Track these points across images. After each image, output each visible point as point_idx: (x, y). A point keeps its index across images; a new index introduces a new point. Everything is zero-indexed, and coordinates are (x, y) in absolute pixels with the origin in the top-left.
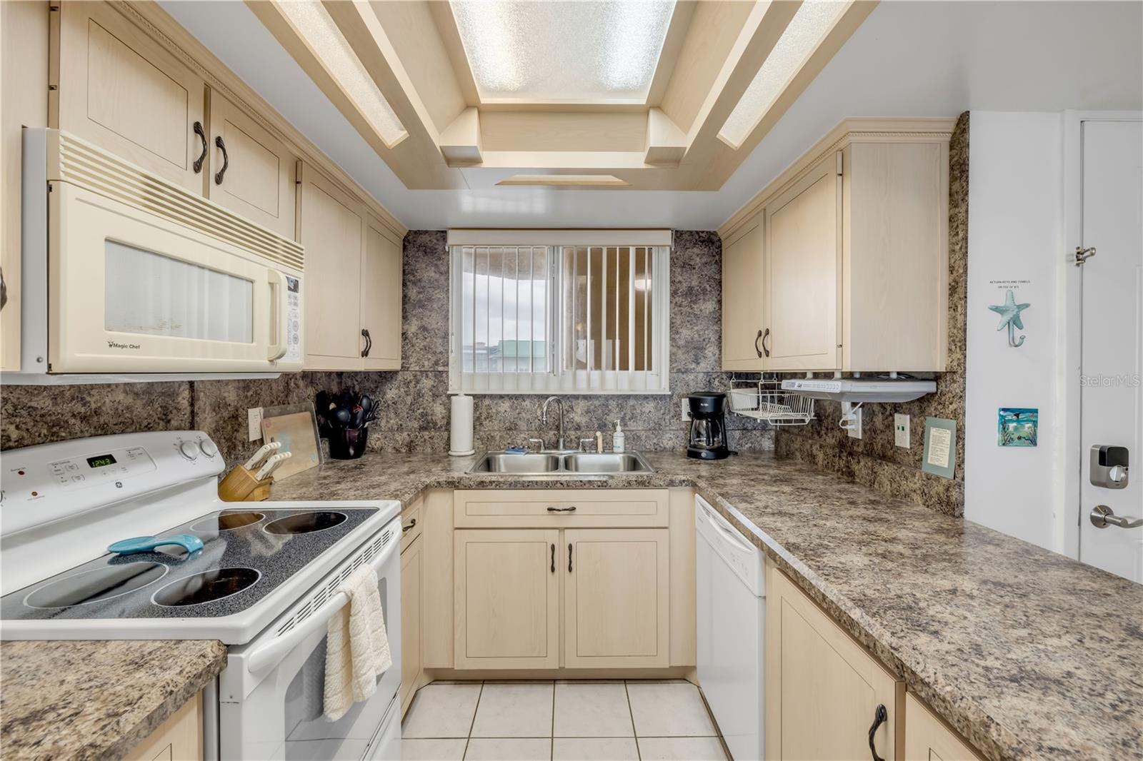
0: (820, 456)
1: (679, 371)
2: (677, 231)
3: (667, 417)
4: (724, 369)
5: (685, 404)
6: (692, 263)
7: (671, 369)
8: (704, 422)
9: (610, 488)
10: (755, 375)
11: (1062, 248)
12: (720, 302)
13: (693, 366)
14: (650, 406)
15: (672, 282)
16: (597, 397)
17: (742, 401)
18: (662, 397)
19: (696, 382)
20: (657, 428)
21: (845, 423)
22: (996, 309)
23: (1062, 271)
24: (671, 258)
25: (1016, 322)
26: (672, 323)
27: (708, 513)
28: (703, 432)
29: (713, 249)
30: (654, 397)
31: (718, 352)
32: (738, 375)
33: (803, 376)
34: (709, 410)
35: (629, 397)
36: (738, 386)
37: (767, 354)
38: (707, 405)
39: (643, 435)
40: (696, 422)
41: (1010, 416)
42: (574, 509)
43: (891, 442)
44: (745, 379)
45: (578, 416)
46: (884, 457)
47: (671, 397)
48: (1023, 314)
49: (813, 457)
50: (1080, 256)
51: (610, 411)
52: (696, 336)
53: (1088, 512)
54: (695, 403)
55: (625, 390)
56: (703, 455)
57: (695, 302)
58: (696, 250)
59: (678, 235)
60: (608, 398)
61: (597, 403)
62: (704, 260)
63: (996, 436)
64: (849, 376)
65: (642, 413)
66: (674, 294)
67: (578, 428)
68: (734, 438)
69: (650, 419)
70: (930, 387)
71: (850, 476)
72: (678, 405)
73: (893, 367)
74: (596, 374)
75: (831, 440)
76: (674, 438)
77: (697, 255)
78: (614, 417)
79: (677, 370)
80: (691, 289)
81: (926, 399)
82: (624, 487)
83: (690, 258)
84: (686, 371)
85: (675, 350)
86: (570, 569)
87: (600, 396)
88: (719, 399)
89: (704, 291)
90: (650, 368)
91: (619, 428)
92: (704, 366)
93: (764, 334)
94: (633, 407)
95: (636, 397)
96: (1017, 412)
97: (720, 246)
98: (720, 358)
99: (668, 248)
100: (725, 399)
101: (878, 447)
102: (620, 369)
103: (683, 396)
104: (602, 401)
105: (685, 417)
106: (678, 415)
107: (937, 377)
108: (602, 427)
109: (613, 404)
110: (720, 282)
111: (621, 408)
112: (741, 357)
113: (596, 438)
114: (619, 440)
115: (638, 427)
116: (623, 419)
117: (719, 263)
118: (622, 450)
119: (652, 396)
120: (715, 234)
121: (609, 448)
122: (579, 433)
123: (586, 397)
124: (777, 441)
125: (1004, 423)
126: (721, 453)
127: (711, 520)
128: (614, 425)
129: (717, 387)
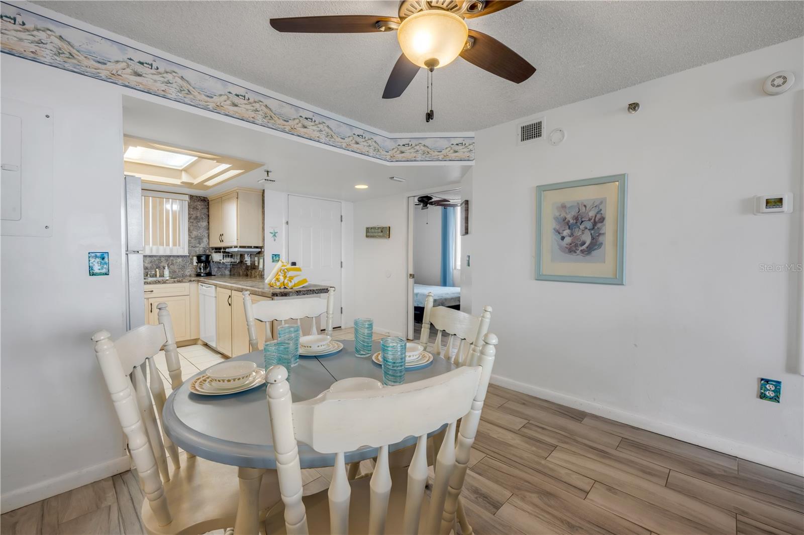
0: (241, 272)
1: (192, 247)
2: (191, 195)
3: (187, 264)
4: (210, 246)
5: (195, 259)
6: (197, 207)
7: (189, 246)
8: (202, 264)
9: (167, 283)
10: (220, 248)
11: (284, 221)
12: (208, 222)
13: (198, 245)
14: (180, 260)
15: (189, 214)
16: (155, 256)
17: (217, 257)
18: (185, 256)
19: (200, 250)
20: (183, 268)
21: (247, 261)
22: (271, 233)
23: (284, 225)
24: (188, 205)
25: (275, 235)
26: (189, 230)
27: (202, 286)
28: (202, 268)
29: (206, 203)
30: (182, 256)
31: (208, 240)
32: (216, 248)
33: (231, 247)
34: (204, 260)
35: (170, 256)
36: (216, 252)
37: (223, 241)
38: (203, 258)
39: (177, 271)
40: (199, 264)
41: (274, 256)
42: (152, 291)
43: (255, 265)
44: (218, 250)
46: (254, 269)
47: (189, 256)
48: (276, 235)
49: (239, 273)
50: (287, 223)
51: (162, 262)
52: (199, 234)
54: (199, 257)
55: (168, 253)
56: (202, 275)
57: (199, 222)
58: (198, 203)
59: (191, 197)
60: (161, 256)
61: (155, 258)
62: (202, 207)
63: (271, 260)
64: (241, 247)
65: (176, 262)
66: (190, 218)
68: (214, 270)
69: (180, 264)
70: (259, 250)
71: (247, 275)
72: (192, 259)
73: (253, 245)
75: (244, 267)
76: (190, 271)
77: (199, 205)
78: (164, 264)
80: (197, 217)
81: (259, 253)
82: (172, 283)
83: (196, 206)
84: (195, 247)
85: (190, 239)
86: (151, 311)
87: (157, 256)
88: (208, 256)
89: (202, 218)
90: (179, 245)
91: (166, 268)
92: (202, 245)
93: (222, 235)
94: (172, 260)
95: (174, 256)
96: (275, 255)
97: (208, 203)
98: (209, 243)
99: (187, 202)
100: (210, 256)
101: (253, 267)
102: (166, 245)
103: (194, 256)
104: (158, 258)
105: (195, 264)
106: (192, 263)
107: (261, 248)
108: (159, 267)
109: (163, 259)
110: (209, 216)
111: (167, 260)
112: (216, 243)
113: (156, 271)
114: (166, 272)
115: (175, 268)
116: (168, 265)
117: (208, 209)
118: (168, 276)
119: (181, 256)
120: (206, 198)
121: (162, 275)
122: (147, 270)
123: (150, 256)
124: (230, 271)
125: (273, 257)
126: (209, 274)
127: (204, 287)
128: (164, 268)
129: (208, 252)
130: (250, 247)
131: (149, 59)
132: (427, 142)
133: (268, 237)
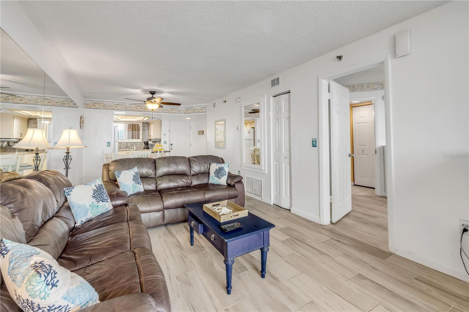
2: (143, 122)
3: (141, 145)
4: (148, 139)
7: (142, 139)
11: (168, 130)
12: (149, 131)
15: (142, 128)
17: (150, 142)
19: (146, 141)
23: (168, 132)
26: (142, 133)
28: (146, 146)
29: (148, 124)
30: (140, 142)
32: (150, 140)
35: (136, 142)
37: (150, 137)
41: (165, 142)
45: (129, 145)
47: (142, 142)
48: (165, 135)
52: (145, 135)
53: (170, 148)
55: (136, 141)
56: (145, 148)
57: (145, 131)
64: (154, 139)
65: (138, 144)
66: (142, 130)
67: (129, 146)
68: (150, 147)
74: (132, 140)
76: (142, 147)
77: (146, 125)
79: (143, 139)
81: (160, 141)
84: (144, 139)
85: (143, 136)
88: (147, 142)
89: (146, 129)
90: (139, 139)
92: (146, 139)
93: (150, 135)
95: (137, 142)
99: (142, 125)
102: (135, 139)
105: (144, 144)
107: (160, 139)
108: (132, 146)
109: (134, 143)
110: (149, 128)
111: (135, 144)
115: (138, 146)
117: (148, 126)
118: (135, 149)
121: (133, 148)
123: (130, 142)
126: (148, 148)
128: (134, 146)
129: (148, 141)
130: (158, 139)
131: (118, 103)
132: (194, 108)
133: (162, 135)
